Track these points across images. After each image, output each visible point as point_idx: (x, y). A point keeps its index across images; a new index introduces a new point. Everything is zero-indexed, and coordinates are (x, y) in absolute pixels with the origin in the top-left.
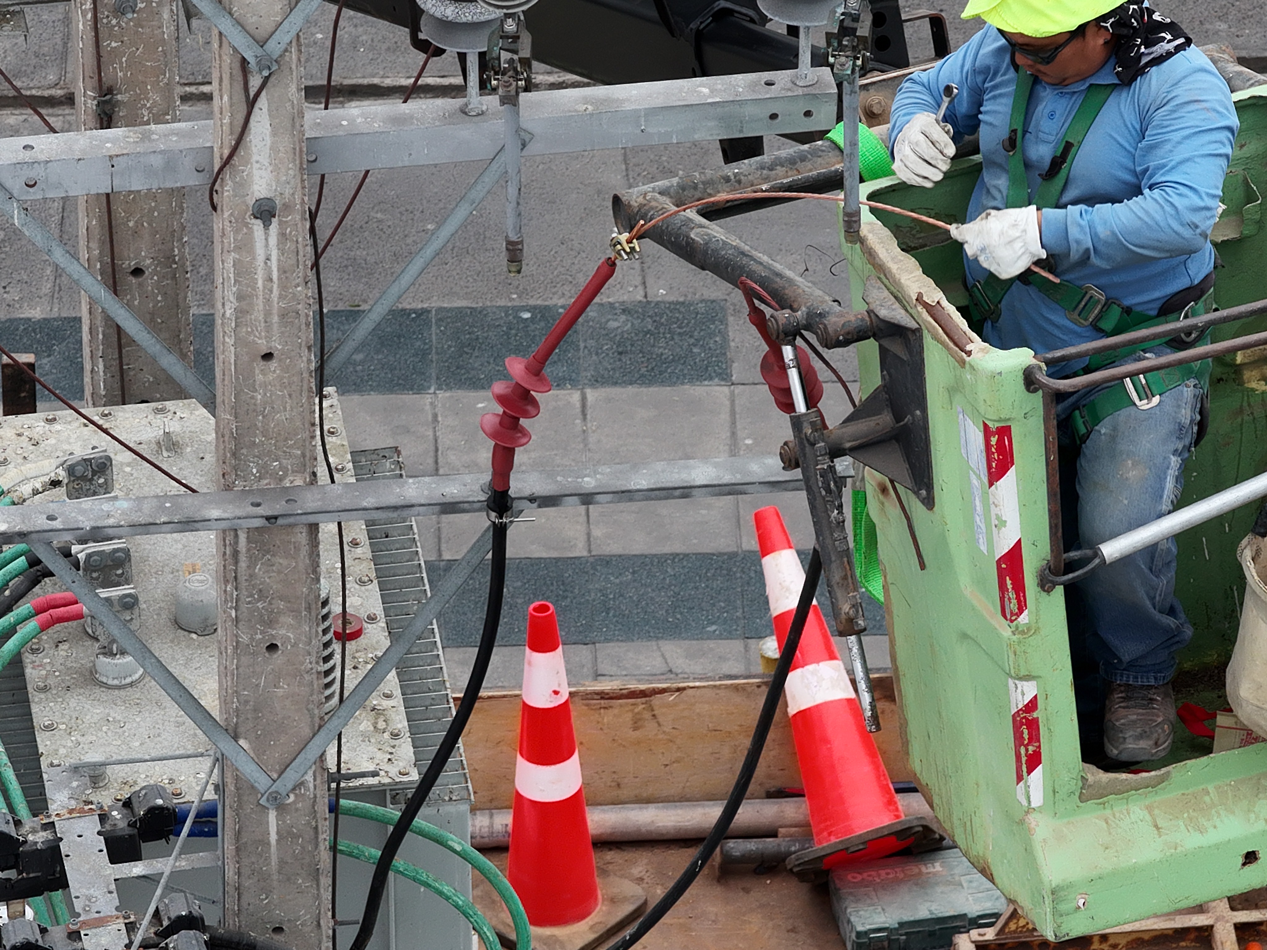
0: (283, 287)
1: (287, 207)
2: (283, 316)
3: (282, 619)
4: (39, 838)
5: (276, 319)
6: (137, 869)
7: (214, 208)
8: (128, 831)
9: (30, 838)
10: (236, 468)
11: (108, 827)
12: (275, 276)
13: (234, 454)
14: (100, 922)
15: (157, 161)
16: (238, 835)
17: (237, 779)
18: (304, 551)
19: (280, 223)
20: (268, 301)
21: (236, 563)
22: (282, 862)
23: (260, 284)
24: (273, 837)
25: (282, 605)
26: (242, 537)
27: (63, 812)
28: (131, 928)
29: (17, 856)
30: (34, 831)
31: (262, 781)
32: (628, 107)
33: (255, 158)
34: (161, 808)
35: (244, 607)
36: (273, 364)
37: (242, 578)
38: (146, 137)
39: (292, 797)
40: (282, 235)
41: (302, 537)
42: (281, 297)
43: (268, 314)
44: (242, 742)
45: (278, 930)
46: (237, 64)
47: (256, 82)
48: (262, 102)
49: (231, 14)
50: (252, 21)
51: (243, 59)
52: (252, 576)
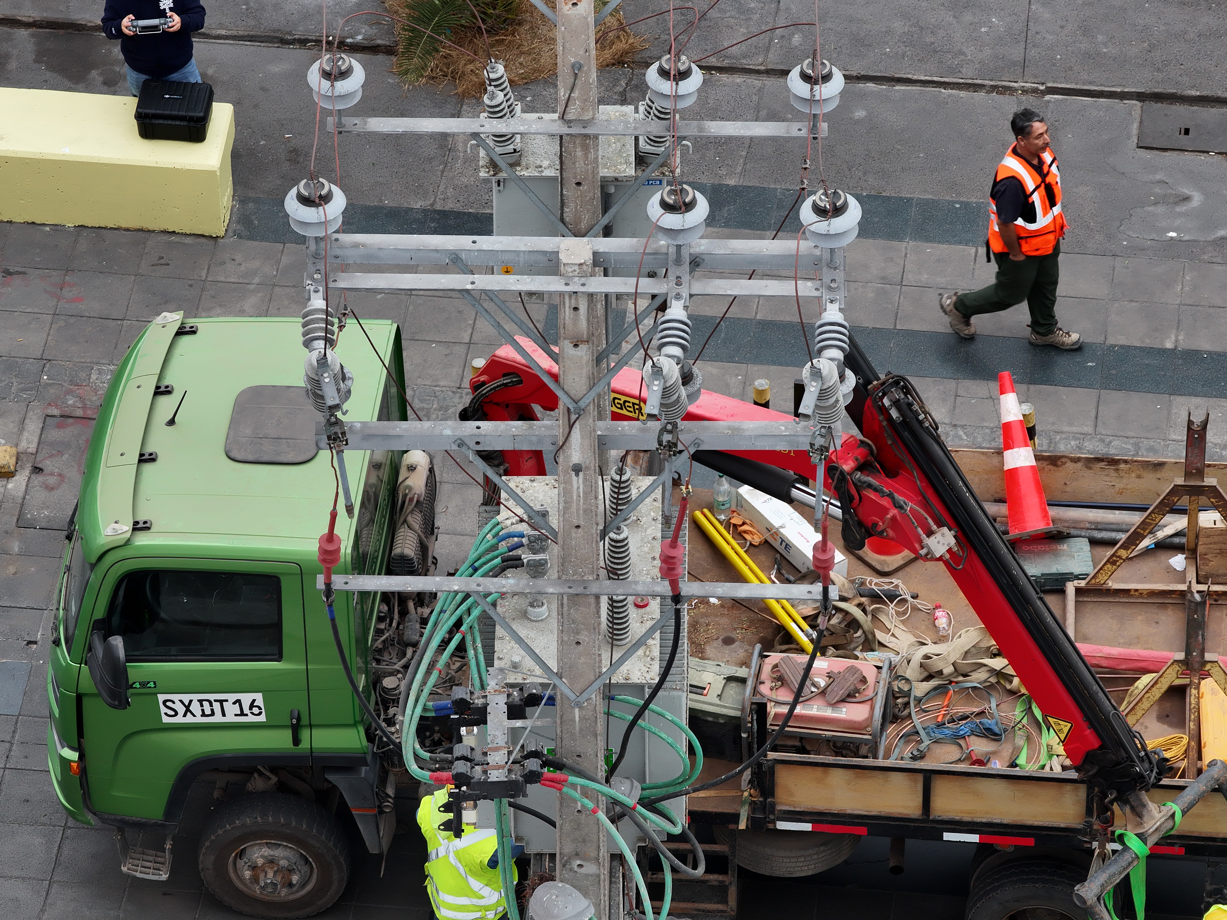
0: (585, 500)
1: (587, 468)
2: (585, 511)
3: (582, 632)
4: (479, 702)
5: (581, 512)
6: (518, 723)
7: (557, 463)
8: (519, 703)
9: (476, 701)
10: (563, 570)
11: (511, 700)
12: (581, 495)
13: (562, 565)
14: (497, 749)
15: (534, 439)
16: (562, 716)
17: (562, 694)
18: (593, 605)
19: (584, 474)
20: (578, 504)
21: (562, 608)
22: (581, 730)
23: (575, 497)
24: (577, 719)
25: (582, 626)
26: (565, 598)
27: (492, 691)
28: (510, 753)
29: (469, 709)
30: (478, 698)
31: (572, 697)
32: (747, 433)
33: (573, 447)
34: (534, 694)
35: (565, 626)
36: (580, 530)
37: (565, 614)
38: (531, 428)
39: (586, 704)
40: (585, 480)
41: (592, 600)
42: (584, 504)
43: (578, 510)
44: (564, 680)
45: (579, 756)
46: (566, 410)
47: (573, 417)
48: (577, 425)
49: (563, 389)
50: (572, 393)
51: (568, 408)
52: (569, 614)
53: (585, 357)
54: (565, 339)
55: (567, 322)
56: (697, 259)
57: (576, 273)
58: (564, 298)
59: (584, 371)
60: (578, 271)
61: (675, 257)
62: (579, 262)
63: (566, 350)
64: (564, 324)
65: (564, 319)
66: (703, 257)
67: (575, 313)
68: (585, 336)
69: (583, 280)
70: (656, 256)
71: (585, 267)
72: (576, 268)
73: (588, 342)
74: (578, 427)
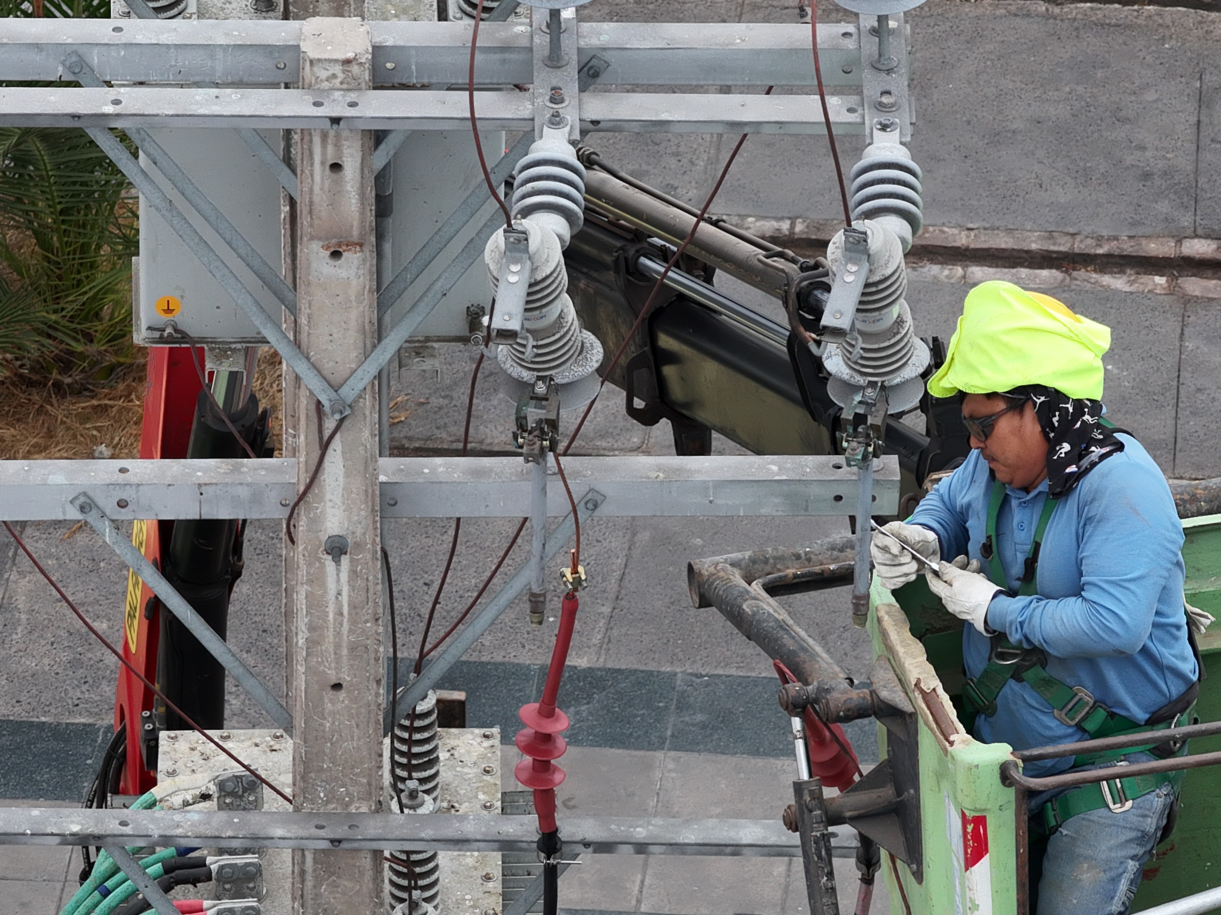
0: (353, 622)
1: (359, 546)
2: (353, 648)
5: (345, 652)
7: (292, 541)
10: (304, 791)
12: (345, 611)
13: (303, 777)
15: (244, 493)
18: (369, 875)
19: (352, 561)
20: (338, 634)
21: (304, 882)
23: (331, 617)
26: (309, 857)
32: (698, 478)
33: (328, 496)
36: (342, 695)
40: (354, 574)
41: (367, 862)
42: (350, 631)
43: (338, 646)
46: (313, 407)
47: (330, 425)
48: (337, 444)
49: (308, 358)
50: (327, 366)
51: (319, 403)
52: (317, 896)
53: (354, 282)
54: (312, 238)
55: (316, 199)
56: (594, 62)
57: (337, 82)
58: (311, 141)
59: (353, 315)
60: (341, 76)
61: (547, 52)
62: (341, 56)
63: (314, 265)
64: (311, 203)
65: (311, 191)
66: (607, 56)
67: (335, 176)
68: (355, 233)
69: (352, 96)
70: (507, 56)
71: (355, 69)
72: (337, 69)
73: (361, 245)
74: (339, 451)
